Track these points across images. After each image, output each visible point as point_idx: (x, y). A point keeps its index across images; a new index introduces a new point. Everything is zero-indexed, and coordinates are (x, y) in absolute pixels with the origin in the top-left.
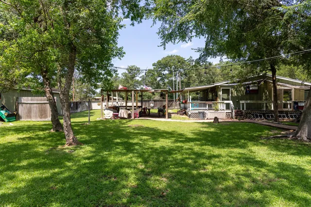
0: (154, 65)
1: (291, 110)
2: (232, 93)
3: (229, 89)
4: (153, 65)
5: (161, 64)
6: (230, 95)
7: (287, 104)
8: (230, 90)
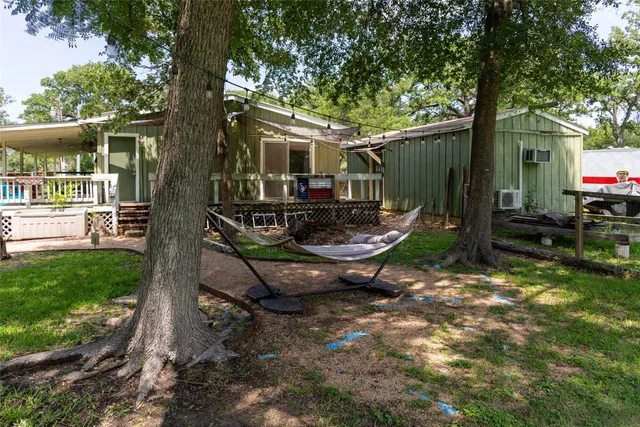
0: (46, 83)
1: (292, 200)
2: (142, 150)
3: (134, 138)
4: (43, 84)
5: (67, 83)
6: (137, 155)
7: (281, 184)
8: (137, 140)
